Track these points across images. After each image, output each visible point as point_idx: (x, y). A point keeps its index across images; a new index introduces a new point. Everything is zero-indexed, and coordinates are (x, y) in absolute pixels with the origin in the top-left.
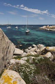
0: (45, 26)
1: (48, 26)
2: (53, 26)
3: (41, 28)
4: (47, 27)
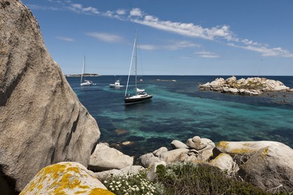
0: (222, 79)
1: (234, 79)
2: (251, 79)
3: (207, 84)
4: (227, 83)
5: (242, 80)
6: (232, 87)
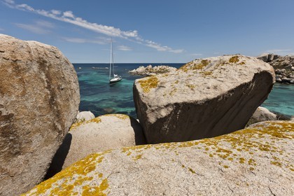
0: (143, 67)
1: (150, 66)
2: (161, 67)
3: (134, 71)
4: (147, 69)
5: (155, 67)
6: (151, 72)
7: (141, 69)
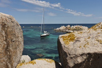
0: (64, 26)
1: (69, 26)
2: (76, 26)
4: (67, 28)
5: (73, 26)
6: (69, 30)
7: (62, 28)
